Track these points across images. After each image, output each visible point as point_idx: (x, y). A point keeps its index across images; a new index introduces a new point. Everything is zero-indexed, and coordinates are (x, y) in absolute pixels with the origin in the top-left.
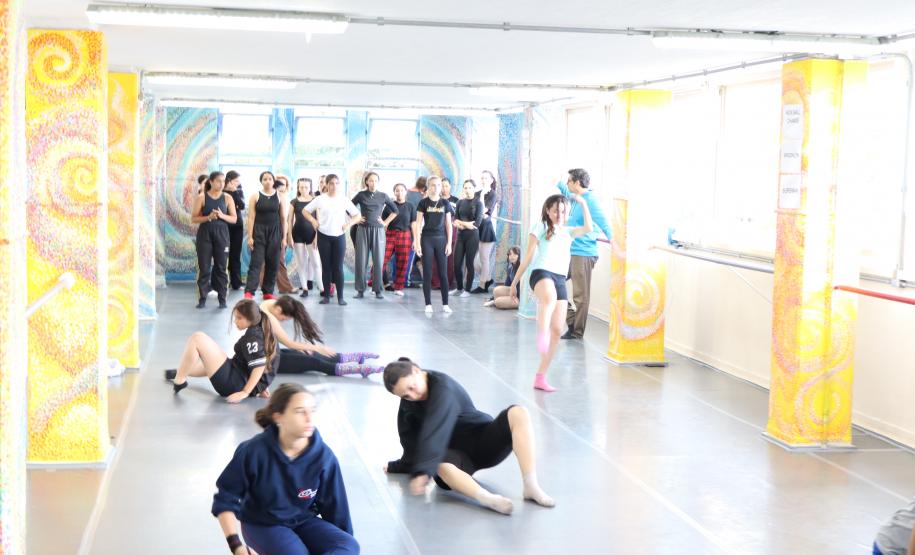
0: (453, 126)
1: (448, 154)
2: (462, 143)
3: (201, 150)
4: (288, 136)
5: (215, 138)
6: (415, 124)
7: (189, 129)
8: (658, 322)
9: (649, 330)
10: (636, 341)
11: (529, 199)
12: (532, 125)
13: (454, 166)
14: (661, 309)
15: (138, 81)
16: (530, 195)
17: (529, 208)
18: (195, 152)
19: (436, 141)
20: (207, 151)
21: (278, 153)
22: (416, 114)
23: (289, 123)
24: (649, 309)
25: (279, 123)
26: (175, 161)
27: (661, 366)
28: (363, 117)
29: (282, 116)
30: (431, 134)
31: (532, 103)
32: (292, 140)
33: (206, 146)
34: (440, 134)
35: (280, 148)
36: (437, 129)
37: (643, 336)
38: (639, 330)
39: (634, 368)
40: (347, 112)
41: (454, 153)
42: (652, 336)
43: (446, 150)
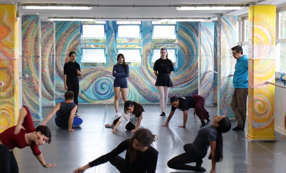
0: (193, 27)
1: (191, 41)
2: (197, 35)
3: (73, 42)
4: (114, 34)
5: (79, 36)
6: (174, 27)
7: (67, 32)
8: (271, 120)
9: (266, 124)
10: (260, 129)
11: (220, 61)
12: (221, 25)
13: (194, 46)
14: (272, 114)
16: (220, 59)
17: (220, 65)
18: (70, 43)
19: (185, 35)
20: (75, 42)
21: (108, 44)
22: (174, 21)
23: (114, 28)
24: (266, 114)
25: (109, 28)
26: (60, 47)
27: (273, 142)
28: (149, 24)
29: (111, 25)
30: (182, 32)
31: (221, 14)
32: (116, 36)
33: (75, 39)
34: (187, 31)
35: (110, 40)
36: (185, 29)
37: (263, 127)
38: (262, 124)
39: (259, 144)
40: (141, 21)
41: (194, 40)
42: (267, 127)
43: (190, 39)
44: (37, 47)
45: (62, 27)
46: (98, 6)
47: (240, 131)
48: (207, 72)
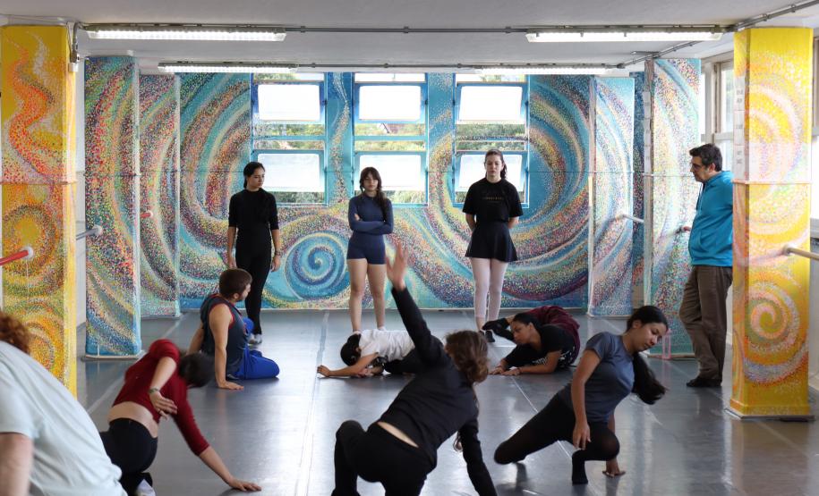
0: (574, 91)
1: (569, 131)
2: (586, 114)
3: (229, 132)
4: (346, 110)
5: (248, 115)
6: (520, 89)
7: (214, 104)
8: (798, 359)
9: (784, 370)
10: (766, 385)
11: (652, 188)
12: (653, 85)
13: (576, 144)
14: (802, 340)
15: (71, 35)
16: (652, 182)
17: (652, 200)
18: (221, 135)
19: (551, 112)
20: (237, 134)
21: (331, 138)
22: (519, 74)
23: (348, 92)
24: (784, 340)
25: (334, 93)
26: (195, 148)
27: (803, 421)
28: (448, 81)
29: (338, 84)
30: (544, 104)
31: (653, 53)
32: (352, 116)
33: (236, 125)
34: (556, 103)
35: (336, 126)
36: (552, 96)
37: (776, 378)
38: (771, 369)
39: (765, 426)
40: (426, 74)
41: (576, 128)
42: (788, 378)
43: (565, 124)
44: (128, 147)
45: (199, 90)
46: (303, 29)
47: (710, 390)
48: (614, 220)
